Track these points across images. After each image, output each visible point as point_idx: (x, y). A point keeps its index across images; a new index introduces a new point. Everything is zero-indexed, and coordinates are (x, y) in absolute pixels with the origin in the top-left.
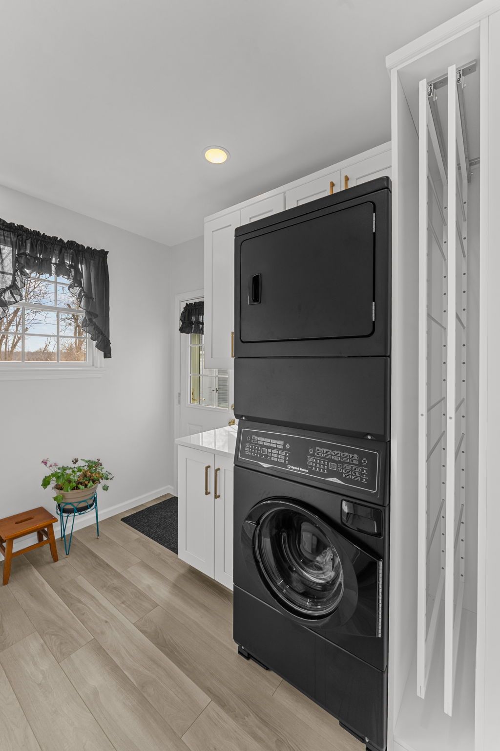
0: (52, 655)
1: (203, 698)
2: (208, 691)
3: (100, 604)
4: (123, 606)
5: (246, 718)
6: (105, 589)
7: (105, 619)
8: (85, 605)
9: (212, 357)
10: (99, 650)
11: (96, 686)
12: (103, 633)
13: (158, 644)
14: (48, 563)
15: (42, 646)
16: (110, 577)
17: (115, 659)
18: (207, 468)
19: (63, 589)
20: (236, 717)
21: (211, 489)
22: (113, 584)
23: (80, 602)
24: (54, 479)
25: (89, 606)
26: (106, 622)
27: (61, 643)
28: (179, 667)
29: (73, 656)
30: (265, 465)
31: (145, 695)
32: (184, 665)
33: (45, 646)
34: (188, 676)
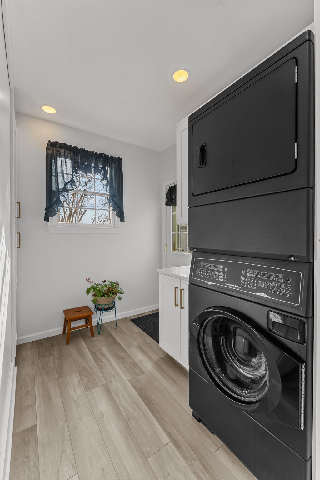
0: (83, 387)
1: (165, 439)
2: (169, 434)
3: (112, 365)
4: (125, 369)
5: (193, 461)
6: (116, 357)
7: (114, 374)
8: (104, 363)
9: (181, 217)
10: (108, 391)
11: (103, 411)
12: (111, 382)
13: (141, 396)
14: (89, 337)
15: (79, 381)
16: (120, 351)
17: (116, 398)
18: (176, 288)
19: (94, 353)
20: (186, 458)
21: (178, 302)
22: (121, 355)
23: (102, 361)
24: (92, 289)
25: (106, 365)
26: (114, 376)
27: (89, 382)
28: (152, 414)
29: (94, 390)
30: (210, 283)
31: (130, 425)
32: (155, 414)
33: (81, 381)
34: (157, 421)
